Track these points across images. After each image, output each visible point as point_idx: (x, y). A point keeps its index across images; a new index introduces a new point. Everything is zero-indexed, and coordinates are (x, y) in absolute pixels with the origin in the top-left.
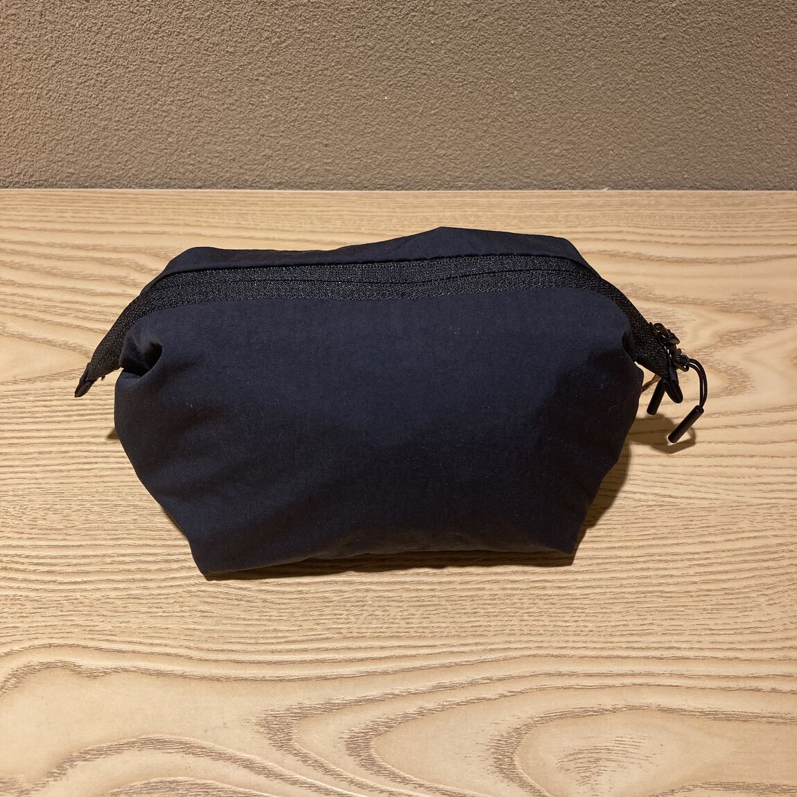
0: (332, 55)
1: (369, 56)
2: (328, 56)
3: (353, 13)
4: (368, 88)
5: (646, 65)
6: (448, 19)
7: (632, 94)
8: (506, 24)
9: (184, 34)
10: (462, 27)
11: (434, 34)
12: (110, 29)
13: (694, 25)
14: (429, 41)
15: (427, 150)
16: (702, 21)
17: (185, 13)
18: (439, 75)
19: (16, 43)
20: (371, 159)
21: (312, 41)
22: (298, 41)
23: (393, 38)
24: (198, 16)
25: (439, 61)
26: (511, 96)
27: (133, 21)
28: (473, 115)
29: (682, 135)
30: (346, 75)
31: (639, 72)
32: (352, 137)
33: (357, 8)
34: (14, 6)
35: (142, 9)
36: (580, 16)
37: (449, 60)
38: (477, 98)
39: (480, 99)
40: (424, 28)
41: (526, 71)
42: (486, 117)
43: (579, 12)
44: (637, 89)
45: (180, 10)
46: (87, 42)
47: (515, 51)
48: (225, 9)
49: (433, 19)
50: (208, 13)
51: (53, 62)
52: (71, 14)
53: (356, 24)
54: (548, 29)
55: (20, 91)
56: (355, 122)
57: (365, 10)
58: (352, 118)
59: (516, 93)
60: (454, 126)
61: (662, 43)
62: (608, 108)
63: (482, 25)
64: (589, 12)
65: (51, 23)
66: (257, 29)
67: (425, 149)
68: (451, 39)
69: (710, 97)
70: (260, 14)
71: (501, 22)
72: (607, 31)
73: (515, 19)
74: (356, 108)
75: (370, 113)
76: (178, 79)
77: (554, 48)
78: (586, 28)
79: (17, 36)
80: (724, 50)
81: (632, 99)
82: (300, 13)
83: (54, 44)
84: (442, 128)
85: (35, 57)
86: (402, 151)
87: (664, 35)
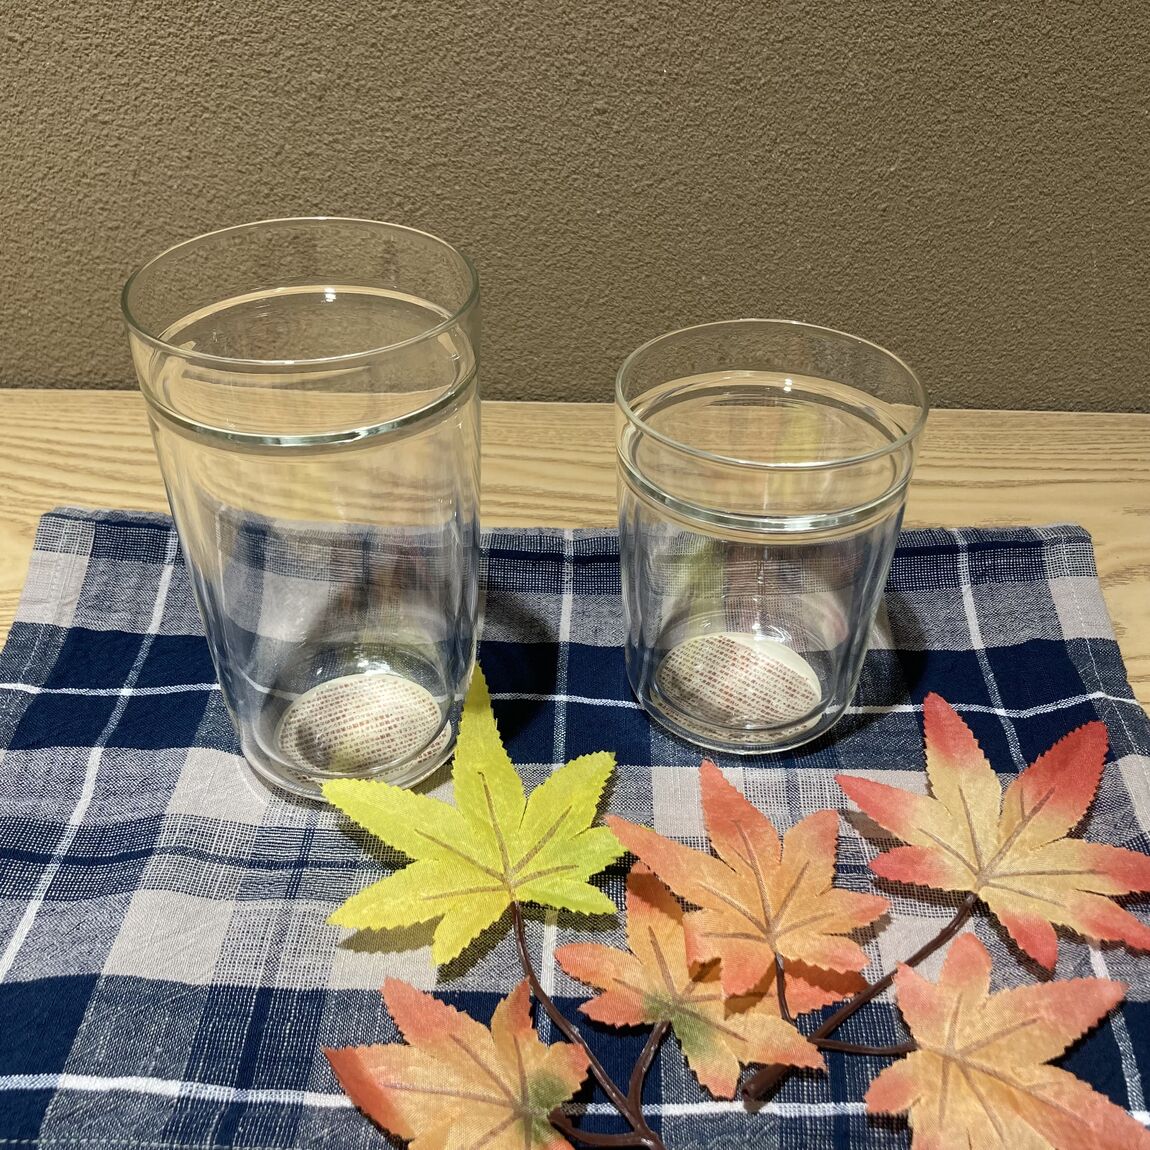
0: (477, 227)
1: (522, 229)
2: (472, 228)
3: (502, 175)
4: (521, 269)
5: (866, 244)
6: (617, 184)
7: (850, 281)
8: (688, 190)
9: (300, 198)
10: (635, 194)
11: (601, 203)
12: (213, 192)
13: (920, 194)
14: (595, 211)
15: (595, 351)
16: (930, 190)
17: (302, 173)
18: (608, 255)
19: (102, 209)
20: (526, 361)
21: (453, 209)
22: (436, 209)
23: (551, 206)
24: (317, 177)
25: (607, 236)
26: (698, 282)
27: (241, 181)
28: (651, 306)
29: (919, 334)
30: (493, 253)
31: (857, 251)
32: (502, 331)
33: (507, 169)
34: (105, 164)
35: (251, 168)
36: (777, 180)
37: (618, 235)
38: (656, 283)
39: (660, 285)
40: (588, 195)
41: (715, 250)
42: (668, 308)
43: (776, 176)
44: (856, 274)
45: (297, 170)
46: (185, 207)
47: (700, 224)
48: (349, 168)
49: (599, 183)
50: (330, 173)
51: (142, 231)
52: (169, 173)
53: (507, 188)
54: (740, 197)
55: (101, 267)
56: (504, 313)
57: (517, 171)
58: (502, 307)
59: (703, 278)
60: (627, 319)
61: (882, 216)
62: (821, 299)
63: (659, 191)
64: (789, 176)
65: (144, 184)
66: (387, 193)
67: (594, 349)
68: (621, 208)
69: (951, 285)
70: (391, 174)
71: (682, 188)
72: (813, 200)
73: (698, 184)
74: (507, 295)
75: (525, 302)
76: (291, 255)
77: (749, 220)
78: (786, 196)
79: (104, 199)
80: (960, 226)
81: (852, 287)
82: (438, 174)
83: (146, 209)
84: (614, 322)
85: (122, 225)
86: (563, 351)
87: (884, 206)
